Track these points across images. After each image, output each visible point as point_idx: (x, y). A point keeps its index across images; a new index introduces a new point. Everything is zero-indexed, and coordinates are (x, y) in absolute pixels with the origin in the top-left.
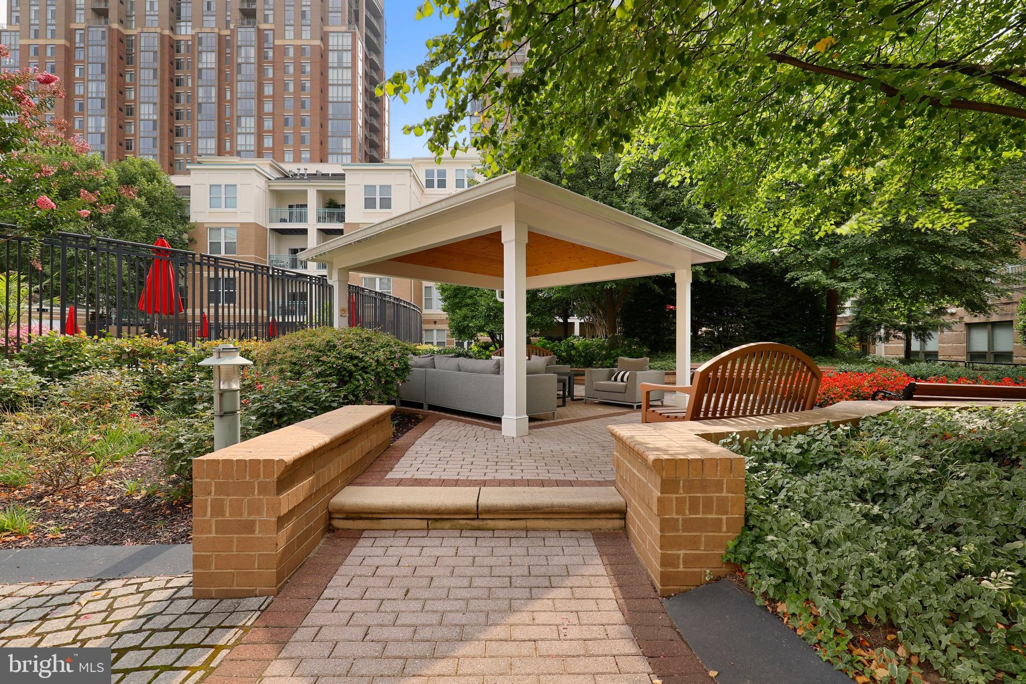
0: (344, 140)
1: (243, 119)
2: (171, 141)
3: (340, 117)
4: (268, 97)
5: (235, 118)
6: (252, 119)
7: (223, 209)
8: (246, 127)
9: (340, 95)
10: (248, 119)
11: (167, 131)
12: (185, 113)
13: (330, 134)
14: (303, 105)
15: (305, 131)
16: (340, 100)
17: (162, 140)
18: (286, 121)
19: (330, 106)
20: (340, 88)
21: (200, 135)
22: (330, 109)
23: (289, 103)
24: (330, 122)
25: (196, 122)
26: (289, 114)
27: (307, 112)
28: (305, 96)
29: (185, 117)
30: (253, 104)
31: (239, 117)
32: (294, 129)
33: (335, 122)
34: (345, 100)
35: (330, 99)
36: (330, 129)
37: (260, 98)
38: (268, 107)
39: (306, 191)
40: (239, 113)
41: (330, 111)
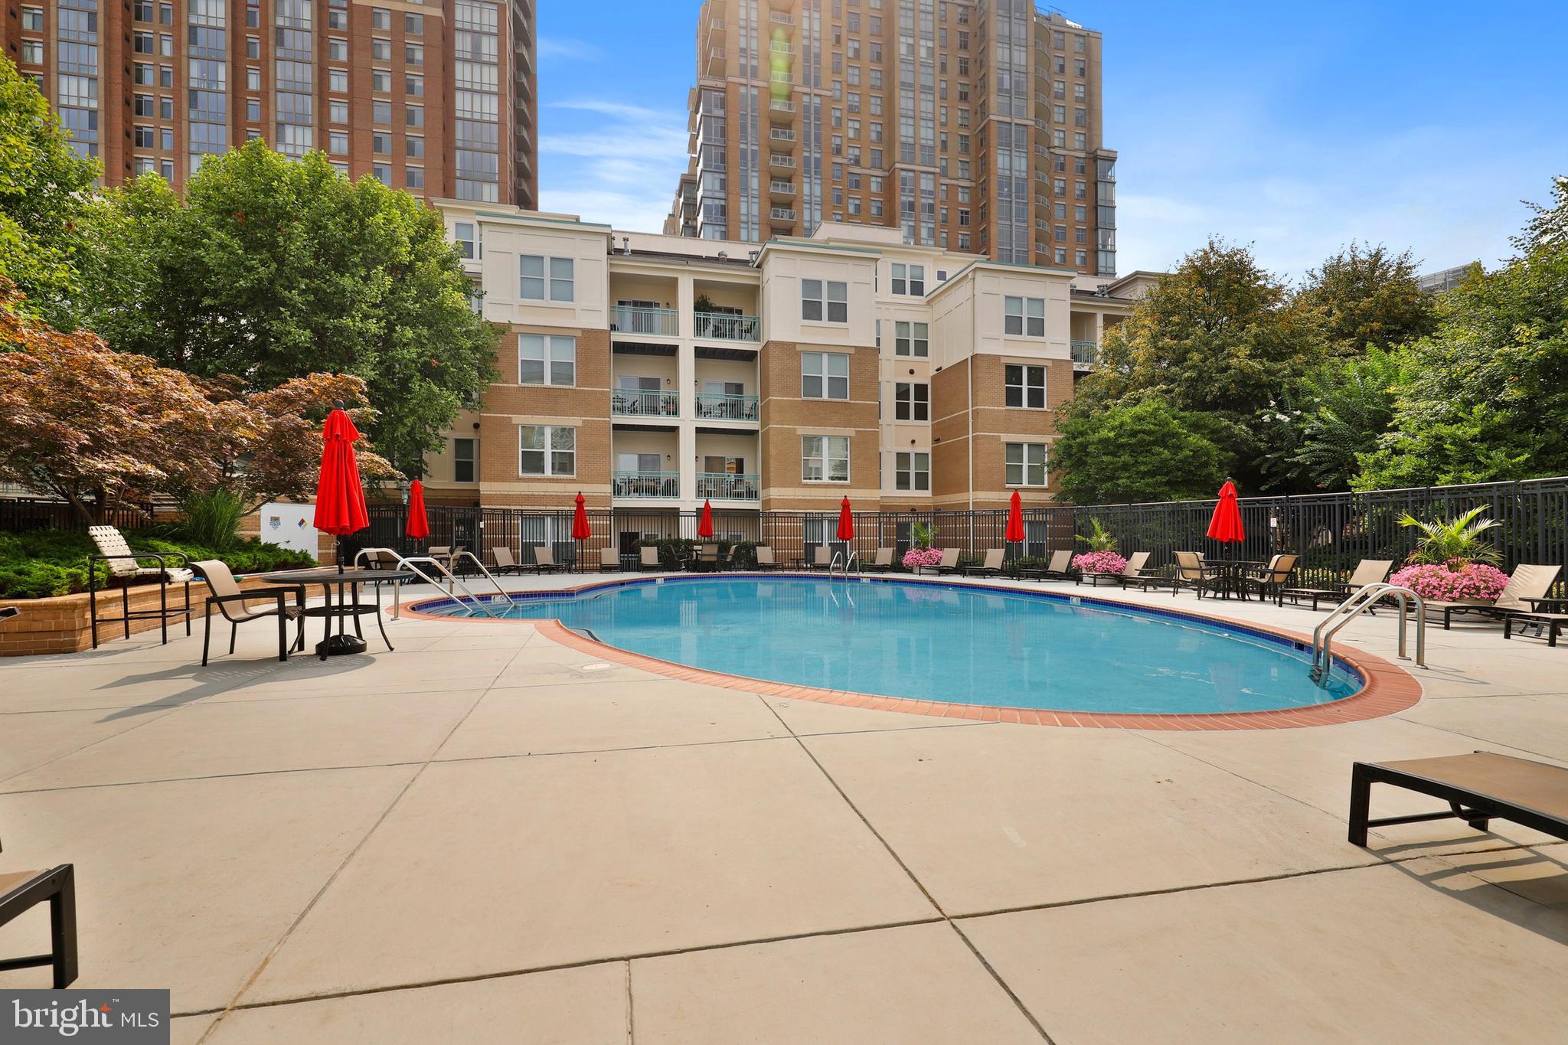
0: (486, 187)
1: (289, 131)
2: (128, 153)
3: (478, 146)
4: (338, 95)
5: (273, 126)
6: (308, 132)
7: (547, 302)
8: (295, 145)
9: (477, 108)
10: (299, 130)
11: (119, 134)
12: (157, 103)
13: (458, 174)
14: (410, 118)
15: (414, 165)
16: (477, 116)
17: (109, 149)
18: (377, 144)
19: (459, 125)
20: (477, 97)
21: (193, 148)
22: (460, 132)
23: (383, 112)
24: (458, 154)
25: (185, 124)
26: (384, 131)
27: (417, 130)
28: (414, 103)
29: (157, 112)
30: (309, 104)
31: (280, 125)
32: (393, 157)
33: (468, 154)
34: (486, 118)
35: (459, 114)
36: (458, 166)
37: (323, 95)
38: (339, 113)
39: (676, 279)
40: (281, 118)
41: (459, 135)
